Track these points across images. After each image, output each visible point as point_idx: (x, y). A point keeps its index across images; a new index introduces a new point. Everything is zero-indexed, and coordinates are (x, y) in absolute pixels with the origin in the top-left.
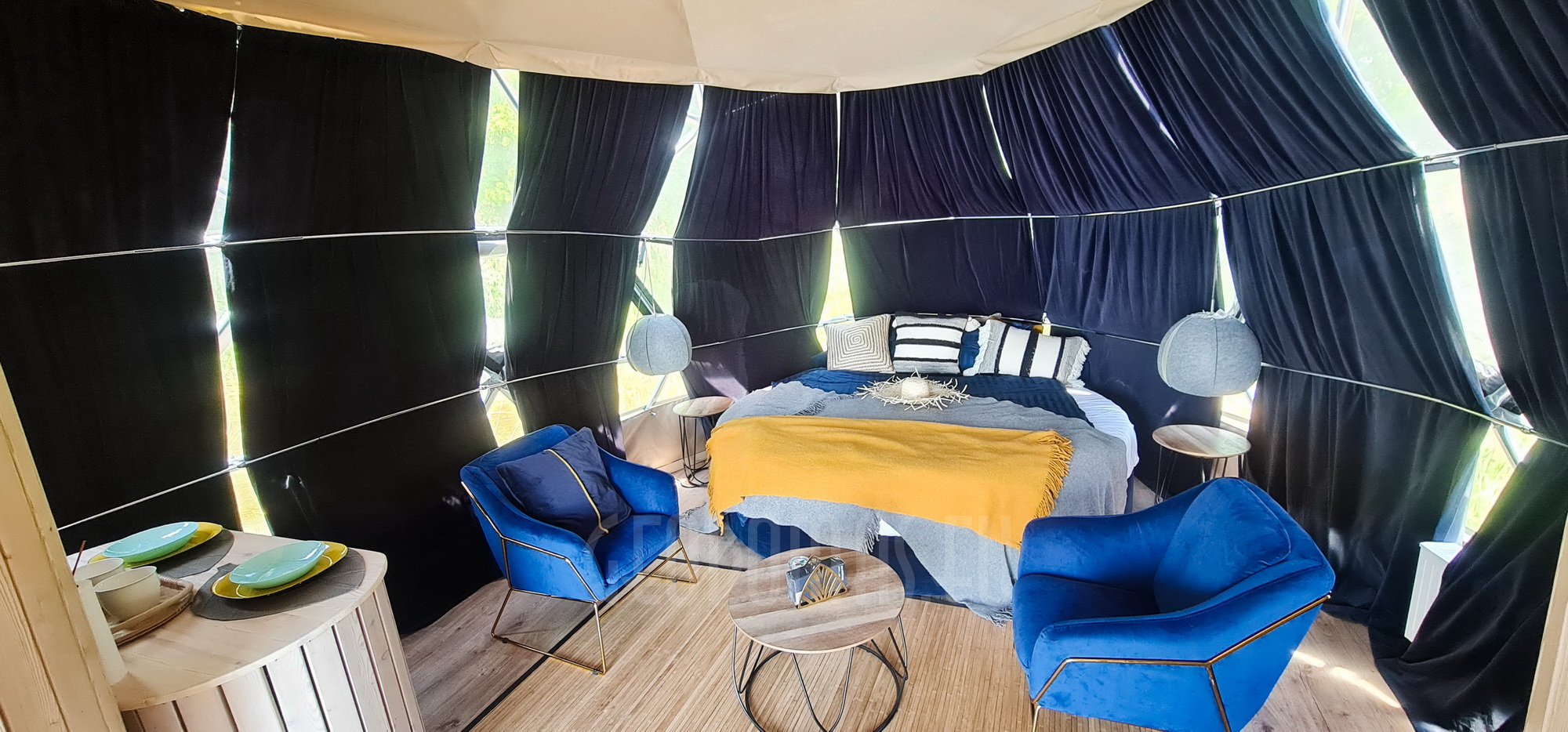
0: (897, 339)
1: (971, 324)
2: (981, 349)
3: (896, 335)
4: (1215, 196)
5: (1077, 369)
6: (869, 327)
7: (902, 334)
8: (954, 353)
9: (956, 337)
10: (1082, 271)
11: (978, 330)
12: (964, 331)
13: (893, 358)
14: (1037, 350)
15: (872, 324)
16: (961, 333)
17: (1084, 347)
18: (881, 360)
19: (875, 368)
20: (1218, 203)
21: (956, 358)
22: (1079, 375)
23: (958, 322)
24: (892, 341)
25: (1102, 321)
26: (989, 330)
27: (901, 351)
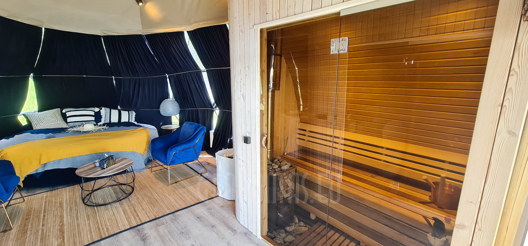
0: (67, 116)
1: (97, 110)
2: (102, 116)
3: (66, 115)
4: (167, 74)
5: (134, 119)
6: (53, 113)
7: (68, 114)
8: (93, 118)
9: (93, 113)
10: (131, 92)
11: (100, 111)
12: (94, 111)
13: (67, 123)
14: (122, 115)
15: (54, 112)
16: (94, 112)
17: (134, 114)
18: (62, 123)
19: (60, 126)
20: (167, 76)
21: (94, 120)
22: (135, 120)
23: (92, 109)
24: (65, 117)
25: (138, 106)
26: (104, 111)
27: (69, 120)
